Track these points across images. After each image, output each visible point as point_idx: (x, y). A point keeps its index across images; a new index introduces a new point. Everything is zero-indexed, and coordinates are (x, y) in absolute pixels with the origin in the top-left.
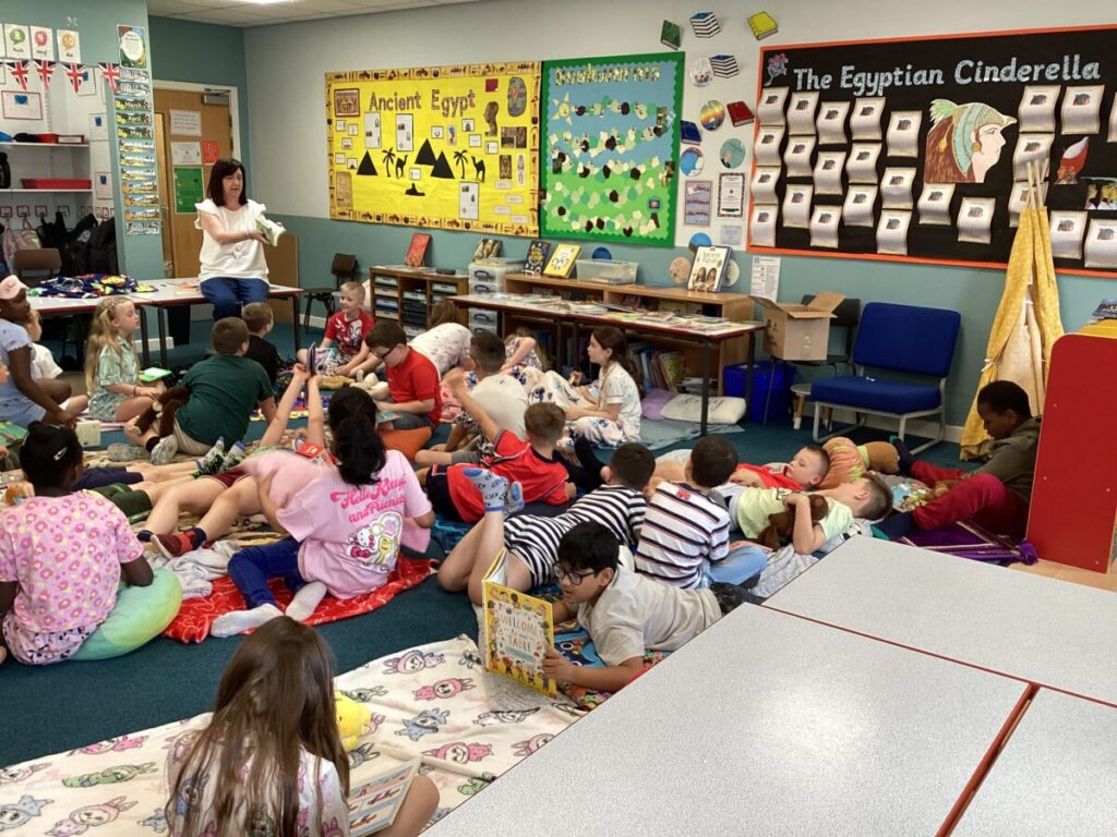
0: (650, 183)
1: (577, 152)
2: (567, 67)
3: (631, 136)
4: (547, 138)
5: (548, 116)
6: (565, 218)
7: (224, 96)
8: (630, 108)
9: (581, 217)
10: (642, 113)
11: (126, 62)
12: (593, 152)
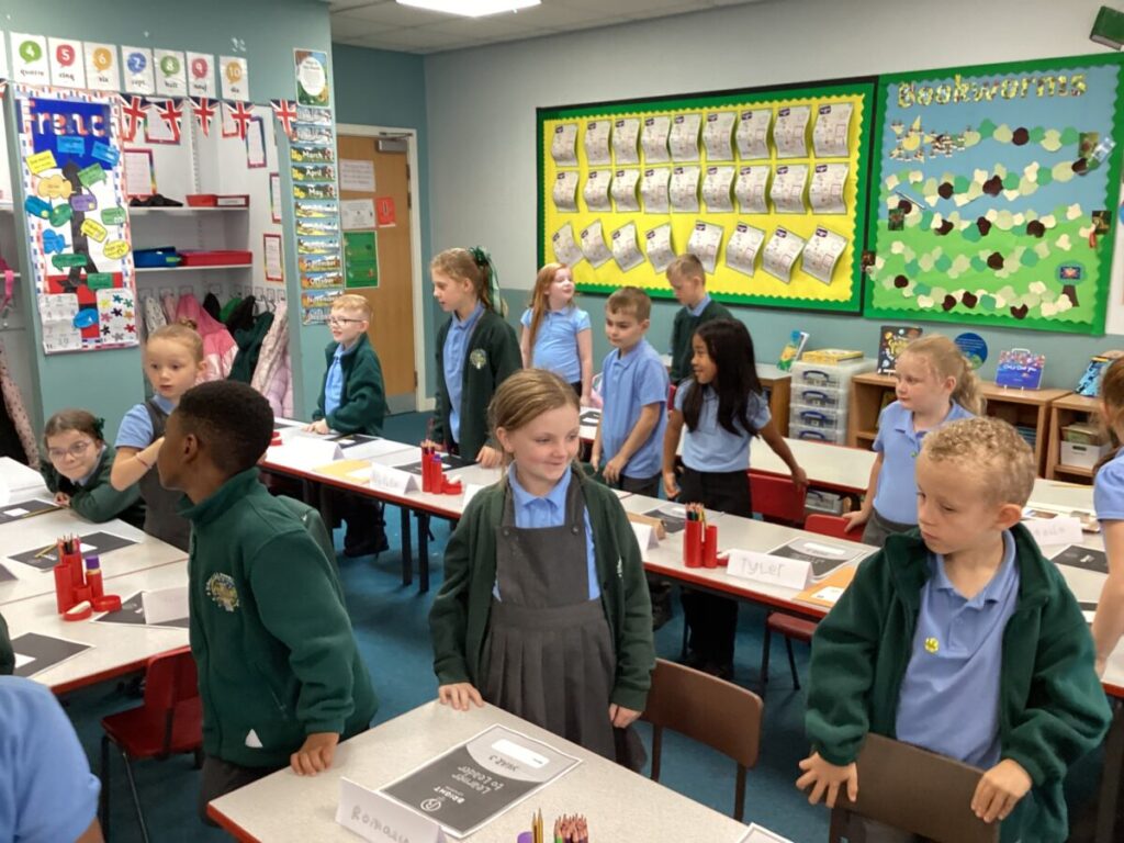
0: (1064, 242)
1: (933, 199)
2: (919, 81)
3: (1031, 173)
4: (879, 180)
5: (884, 151)
6: (907, 291)
7: (400, 141)
8: (1030, 134)
9: (934, 290)
10: (1051, 142)
11: (304, 97)
12: (960, 199)
